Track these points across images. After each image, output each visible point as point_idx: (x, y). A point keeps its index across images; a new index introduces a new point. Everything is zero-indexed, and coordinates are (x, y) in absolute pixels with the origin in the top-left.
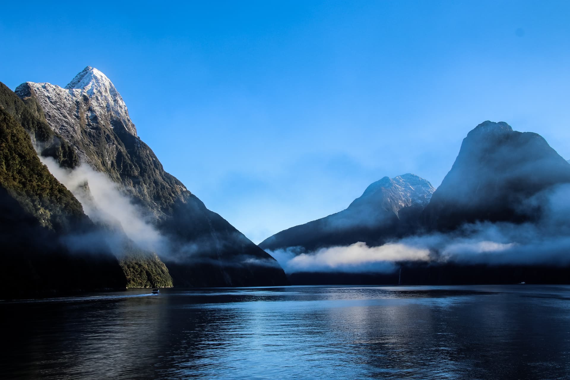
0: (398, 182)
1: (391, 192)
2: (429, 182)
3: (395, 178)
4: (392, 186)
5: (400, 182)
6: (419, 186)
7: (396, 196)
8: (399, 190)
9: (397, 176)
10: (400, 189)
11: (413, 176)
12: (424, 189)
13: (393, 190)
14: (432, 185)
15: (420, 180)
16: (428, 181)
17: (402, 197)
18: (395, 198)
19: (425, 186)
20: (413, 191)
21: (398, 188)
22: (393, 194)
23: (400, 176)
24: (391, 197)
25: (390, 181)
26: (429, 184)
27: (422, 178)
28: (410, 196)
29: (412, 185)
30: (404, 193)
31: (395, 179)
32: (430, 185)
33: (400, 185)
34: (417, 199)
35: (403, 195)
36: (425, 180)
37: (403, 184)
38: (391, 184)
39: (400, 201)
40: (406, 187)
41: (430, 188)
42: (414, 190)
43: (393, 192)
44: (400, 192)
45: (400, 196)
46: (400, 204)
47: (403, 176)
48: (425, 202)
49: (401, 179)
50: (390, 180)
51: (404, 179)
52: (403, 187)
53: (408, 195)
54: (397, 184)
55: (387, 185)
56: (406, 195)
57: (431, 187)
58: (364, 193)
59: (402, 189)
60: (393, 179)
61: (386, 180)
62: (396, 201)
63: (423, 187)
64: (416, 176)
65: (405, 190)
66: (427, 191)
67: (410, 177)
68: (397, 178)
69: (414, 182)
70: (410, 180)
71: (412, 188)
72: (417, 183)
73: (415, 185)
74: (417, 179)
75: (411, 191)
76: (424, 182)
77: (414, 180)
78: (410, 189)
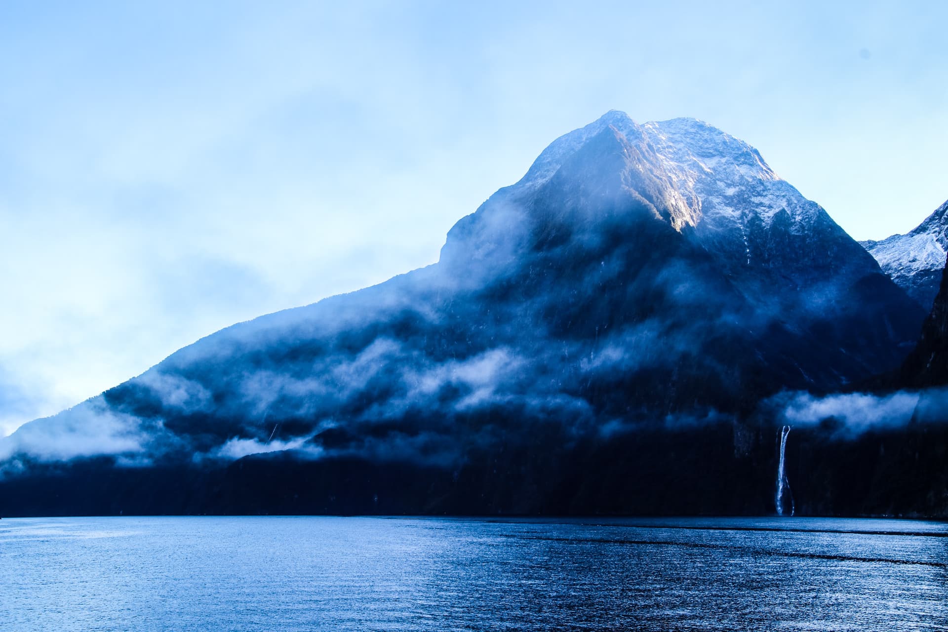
2: (756, 152)
5: (661, 140)
6: (724, 160)
8: (661, 164)
9: (647, 123)
11: (701, 127)
12: (743, 170)
13: (646, 153)
14: (766, 161)
15: (725, 143)
16: (755, 147)
19: (744, 163)
20: (707, 174)
23: (658, 122)
25: (634, 126)
26: (757, 158)
27: (734, 136)
29: (702, 155)
30: (678, 177)
32: (762, 160)
34: (719, 204)
36: (744, 145)
37: (671, 147)
40: (681, 158)
41: (762, 169)
42: (709, 170)
47: (668, 124)
48: (751, 215)
49: (661, 132)
50: (631, 122)
51: (674, 134)
52: (672, 159)
53: (689, 186)
55: (622, 135)
57: (764, 168)
58: (531, 169)
63: (737, 165)
64: (712, 130)
66: (754, 178)
67: (692, 130)
68: (651, 127)
69: (706, 146)
70: (692, 138)
71: (703, 165)
72: (716, 150)
73: (711, 156)
74: (718, 139)
75: (697, 173)
76: (739, 149)
77: (706, 141)
78: (695, 165)
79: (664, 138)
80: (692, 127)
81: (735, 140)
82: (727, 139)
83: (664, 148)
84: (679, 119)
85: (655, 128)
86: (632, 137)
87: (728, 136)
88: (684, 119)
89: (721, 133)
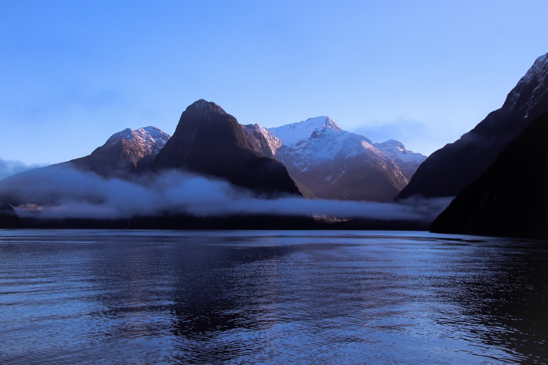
0: (140, 134)
1: (132, 144)
3: (138, 129)
4: (134, 138)
6: (160, 139)
7: (136, 147)
8: (140, 142)
9: (140, 128)
10: (142, 140)
11: (155, 129)
13: (134, 142)
15: (161, 134)
17: (143, 148)
18: (135, 149)
19: (165, 139)
20: (154, 143)
21: (139, 140)
22: (133, 146)
23: (143, 128)
24: (131, 149)
25: (132, 133)
27: (164, 132)
28: (151, 148)
29: (153, 137)
30: (145, 145)
31: (137, 131)
33: (141, 137)
34: (157, 151)
35: (144, 147)
36: (166, 134)
37: (145, 136)
38: (132, 136)
39: (139, 153)
40: (147, 139)
42: (155, 142)
43: (133, 144)
44: (141, 144)
45: (141, 148)
46: (139, 155)
47: (145, 129)
49: (143, 131)
50: (132, 131)
51: (147, 131)
52: (144, 139)
53: (148, 147)
54: (139, 136)
55: (129, 136)
56: (147, 147)
58: (106, 142)
59: (143, 140)
60: (136, 130)
61: (128, 131)
62: (136, 153)
63: (163, 140)
64: (158, 130)
65: (146, 142)
67: (152, 130)
68: (140, 130)
69: (156, 135)
70: (152, 133)
71: (153, 141)
72: (158, 136)
73: (156, 137)
74: (159, 132)
75: (152, 143)
76: (165, 135)
77: (156, 133)
78: (151, 141)
79: (143, 133)
80: (152, 129)
81: (164, 133)
82: (162, 133)
83: (143, 136)
84: (149, 126)
85: (142, 130)
86: (131, 137)
87: (162, 132)
88: (151, 127)
89: (160, 131)
